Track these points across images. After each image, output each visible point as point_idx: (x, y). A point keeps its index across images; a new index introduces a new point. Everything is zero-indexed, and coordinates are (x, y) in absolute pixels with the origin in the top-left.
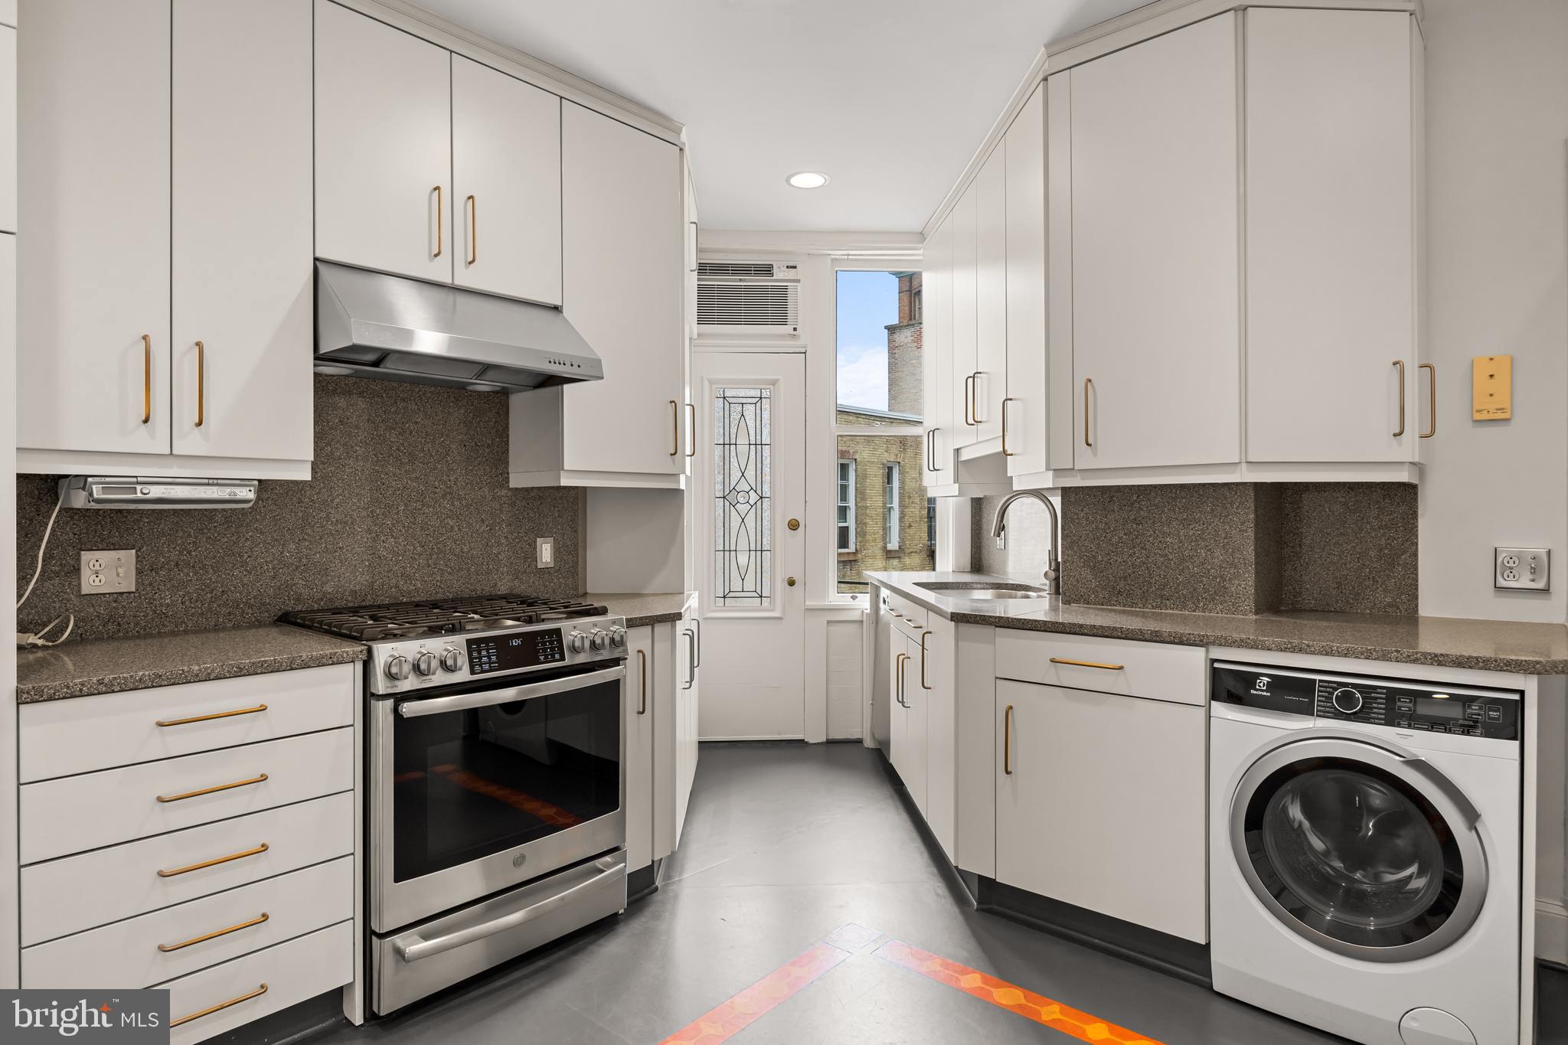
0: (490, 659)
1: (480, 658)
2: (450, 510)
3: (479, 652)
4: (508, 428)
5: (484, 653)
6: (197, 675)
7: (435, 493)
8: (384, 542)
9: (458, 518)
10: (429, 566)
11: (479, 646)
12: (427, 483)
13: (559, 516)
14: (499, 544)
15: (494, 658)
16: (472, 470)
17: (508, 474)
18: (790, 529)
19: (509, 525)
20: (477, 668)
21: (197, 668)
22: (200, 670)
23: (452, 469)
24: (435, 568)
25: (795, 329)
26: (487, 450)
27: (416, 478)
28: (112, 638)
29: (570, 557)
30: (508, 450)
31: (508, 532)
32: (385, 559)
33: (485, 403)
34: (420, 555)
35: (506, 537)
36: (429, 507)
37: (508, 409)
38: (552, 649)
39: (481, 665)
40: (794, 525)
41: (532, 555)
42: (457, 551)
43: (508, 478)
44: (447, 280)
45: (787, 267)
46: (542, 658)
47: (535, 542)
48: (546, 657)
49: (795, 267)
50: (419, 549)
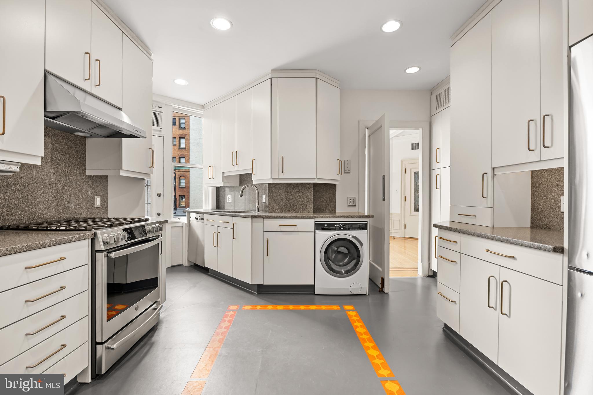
2: (65, 183)
4: (86, 151)
6: (42, 245)
7: (60, 175)
8: (40, 195)
9: (68, 186)
10: (58, 206)
12: (57, 171)
13: (102, 188)
14: (82, 197)
15: (130, 236)
16: (73, 167)
17: (86, 170)
18: (158, 196)
19: (86, 190)
20: (126, 239)
21: (41, 242)
22: (43, 243)
23: (66, 166)
24: (60, 207)
25: (161, 128)
26: (79, 160)
27: (53, 168)
29: (105, 203)
30: (86, 160)
31: (86, 193)
32: (41, 202)
33: (78, 140)
34: (54, 201)
35: (85, 195)
37: (86, 144)
38: (144, 232)
41: (93, 202)
43: (86, 171)
44: (89, 91)
45: (158, 107)
47: (95, 197)
49: (161, 108)
50: (54, 198)
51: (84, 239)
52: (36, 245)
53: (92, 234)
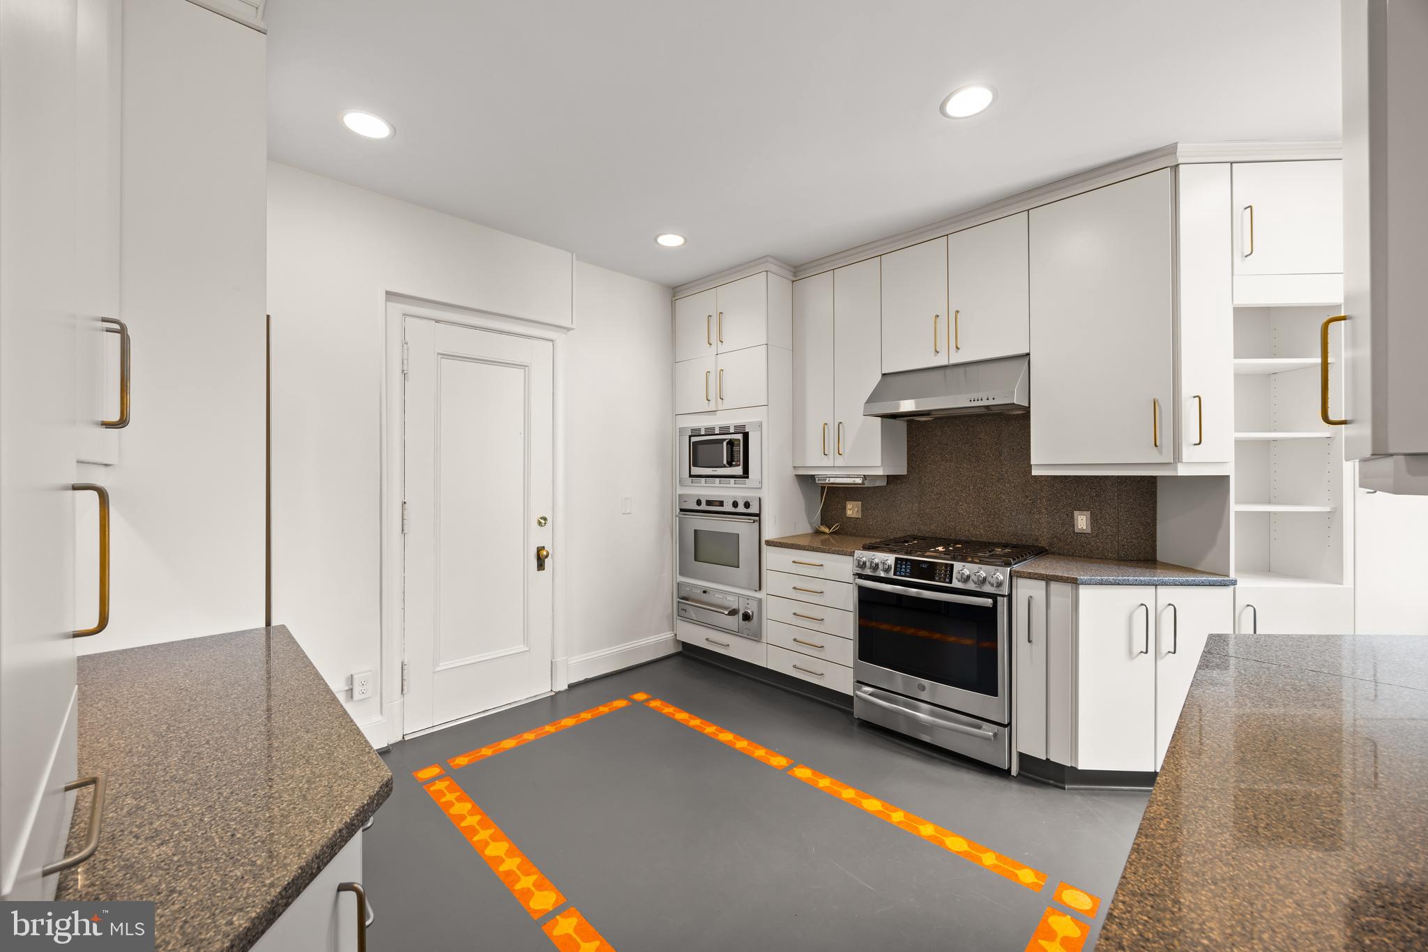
0: (906, 570)
1: (901, 569)
3: (901, 566)
5: (904, 566)
7: (992, 479)
10: (989, 521)
11: (906, 563)
12: (987, 473)
13: (1097, 496)
15: (908, 571)
19: (1049, 500)
20: (898, 573)
24: (992, 523)
27: (981, 470)
28: (855, 535)
29: (1109, 527)
31: (1048, 505)
32: (962, 515)
35: (1046, 508)
36: (988, 487)
38: (945, 575)
39: (900, 572)
41: (1070, 522)
44: (945, 363)
46: (937, 578)
47: (1072, 514)
48: (940, 578)
51: (843, 555)
52: (798, 546)
53: (853, 552)
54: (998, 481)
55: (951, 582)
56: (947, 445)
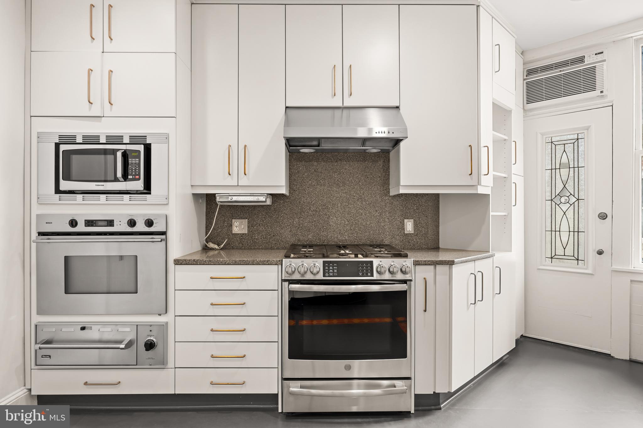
0: (334, 271)
1: (329, 270)
2: (361, 206)
3: (329, 268)
4: (389, 168)
5: (331, 268)
7: (354, 198)
8: (332, 219)
9: (364, 209)
10: (351, 230)
11: (329, 265)
12: (350, 194)
13: (417, 209)
14: (384, 221)
15: (336, 271)
16: (371, 188)
17: (389, 189)
18: (600, 218)
19: (390, 213)
20: (327, 274)
22: (223, 260)
23: (362, 188)
24: (354, 231)
25: (602, 92)
26: (378, 179)
27: (346, 192)
28: (241, 249)
29: (423, 229)
30: (389, 178)
31: (389, 216)
32: (333, 226)
33: (378, 158)
34: (347, 225)
35: (388, 219)
36: (351, 204)
37: (389, 160)
38: (367, 271)
39: (329, 273)
40: (603, 217)
41: (402, 227)
42: (364, 224)
43: (389, 191)
44: (340, 105)
45: (596, 54)
46: (361, 274)
47: (404, 221)
48: (363, 274)
49: (602, 53)
50: (347, 222)
51: (268, 264)
52: (217, 261)
53: (279, 261)
54: (358, 200)
55: (372, 275)
56: (321, 173)
